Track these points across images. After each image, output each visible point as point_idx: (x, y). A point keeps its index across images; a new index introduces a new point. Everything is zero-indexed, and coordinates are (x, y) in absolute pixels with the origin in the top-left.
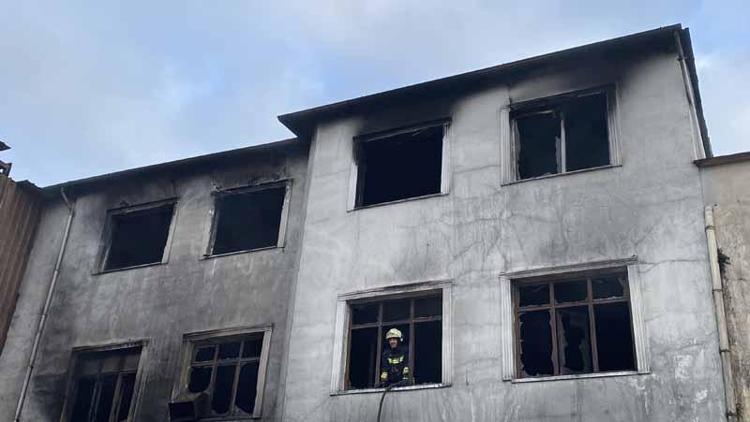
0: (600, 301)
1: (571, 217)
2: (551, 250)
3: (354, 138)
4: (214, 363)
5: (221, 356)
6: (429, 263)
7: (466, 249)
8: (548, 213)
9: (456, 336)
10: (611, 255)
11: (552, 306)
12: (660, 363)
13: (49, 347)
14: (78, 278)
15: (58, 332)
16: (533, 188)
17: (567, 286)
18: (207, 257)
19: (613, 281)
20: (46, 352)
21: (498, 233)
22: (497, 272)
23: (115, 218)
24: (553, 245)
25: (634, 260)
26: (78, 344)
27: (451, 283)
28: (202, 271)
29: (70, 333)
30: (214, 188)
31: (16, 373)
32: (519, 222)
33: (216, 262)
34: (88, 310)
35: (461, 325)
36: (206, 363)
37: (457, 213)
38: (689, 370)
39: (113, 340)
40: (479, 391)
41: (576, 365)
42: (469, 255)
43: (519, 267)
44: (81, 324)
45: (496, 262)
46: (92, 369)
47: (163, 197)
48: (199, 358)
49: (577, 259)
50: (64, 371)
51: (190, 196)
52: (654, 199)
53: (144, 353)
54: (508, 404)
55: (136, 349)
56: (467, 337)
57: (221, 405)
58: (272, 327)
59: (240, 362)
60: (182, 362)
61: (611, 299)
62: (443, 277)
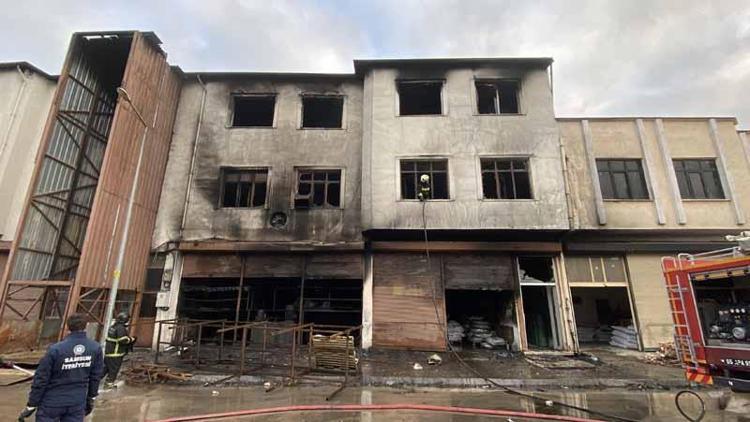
0: (517, 171)
1: (505, 134)
2: (496, 147)
3: (396, 80)
4: (312, 182)
5: (315, 179)
6: (439, 147)
7: (458, 142)
8: (495, 131)
9: (456, 181)
10: (523, 152)
11: (496, 171)
12: (543, 197)
13: (203, 164)
14: (215, 128)
15: (207, 157)
16: (487, 118)
17: (503, 163)
18: (301, 129)
19: (522, 163)
20: (200, 167)
21: (472, 136)
22: (473, 154)
23: (236, 98)
24: (498, 145)
25: (532, 155)
26: (224, 164)
27: (452, 157)
28: (299, 135)
29: (216, 158)
30: (300, 92)
31: (181, 177)
32: (483, 133)
33: (307, 132)
34: (226, 147)
35: (458, 175)
36: (307, 182)
37: (452, 125)
38: (555, 200)
39: (247, 165)
40: (467, 203)
41: (508, 195)
42: (460, 145)
43: (483, 153)
44: (222, 154)
45: (473, 149)
46: (233, 178)
47: (267, 91)
48: (302, 178)
49: (508, 153)
50: (216, 178)
51: (285, 94)
52: (540, 131)
53: (270, 173)
54: (481, 210)
55: (265, 171)
56: (461, 181)
57: (319, 202)
58: (346, 168)
59: (327, 183)
60: (295, 180)
61: (521, 170)
62: (448, 154)
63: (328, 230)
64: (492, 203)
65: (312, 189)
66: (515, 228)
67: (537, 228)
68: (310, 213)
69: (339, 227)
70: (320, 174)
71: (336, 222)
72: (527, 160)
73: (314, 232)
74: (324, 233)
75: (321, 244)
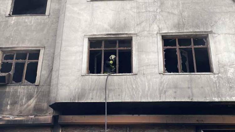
0: (197, 47)
1: (185, 14)
4: (14, 62)
5: (17, 59)
6: (125, 26)
7: (142, 22)
8: (176, 12)
9: (139, 56)
10: (202, 30)
11: (178, 47)
12: (222, 70)
18: (10, 15)
21: (156, 17)
22: (156, 32)
24: (179, 24)
25: (211, 32)
27: (136, 34)
28: (7, 21)
32: (165, 14)
33: (14, 18)
35: (140, 51)
36: (9, 61)
37: (138, 8)
38: (233, 73)
40: (149, 77)
42: (144, 24)
43: (165, 31)
45: (155, 28)
48: (5, 58)
52: (218, 10)
54: (161, 83)
56: (144, 56)
57: (17, 79)
58: (44, 47)
59: (27, 62)
61: (201, 46)
62: (132, 32)
63: (21, 105)
64: (172, 77)
65: (13, 67)
68: (7, 89)
69: (32, 102)
70: (22, 55)
71: (30, 97)
72: (206, 37)
73: (9, 107)
74: (18, 107)
75: (11, 118)
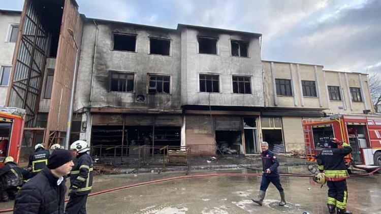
2: (239, 71)
3: (197, 36)
4: (156, 81)
6: (216, 69)
8: (238, 64)
9: (222, 85)
10: (248, 74)
11: (238, 81)
13: (99, 68)
14: (105, 50)
15: (102, 65)
16: (235, 58)
17: (241, 78)
18: (150, 54)
19: (248, 79)
20: (98, 70)
22: (229, 73)
23: (114, 35)
25: (252, 76)
26: (110, 69)
27: (221, 74)
29: (107, 67)
30: (149, 35)
31: (87, 74)
32: (233, 64)
33: (153, 56)
34: (111, 60)
35: (223, 82)
36: (154, 81)
37: (221, 59)
38: (260, 95)
39: (123, 70)
41: (242, 92)
43: (233, 73)
44: (109, 64)
46: (115, 77)
47: (131, 33)
48: (151, 79)
49: (243, 74)
50: (107, 76)
51: (141, 35)
53: (135, 75)
54: (232, 98)
55: (133, 74)
56: (224, 85)
57: (160, 91)
58: (172, 75)
59: (163, 82)
60: (148, 80)
61: (247, 82)
62: (219, 72)
63: (165, 104)
64: (236, 95)
65: (156, 84)
66: (245, 105)
67: (253, 106)
68: (156, 96)
69: (170, 103)
70: (160, 78)
71: (168, 100)
72: (250, 77)
73: (158, 105)
74: (163, 105)
75: (162, 110)
